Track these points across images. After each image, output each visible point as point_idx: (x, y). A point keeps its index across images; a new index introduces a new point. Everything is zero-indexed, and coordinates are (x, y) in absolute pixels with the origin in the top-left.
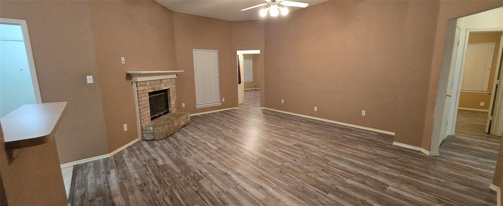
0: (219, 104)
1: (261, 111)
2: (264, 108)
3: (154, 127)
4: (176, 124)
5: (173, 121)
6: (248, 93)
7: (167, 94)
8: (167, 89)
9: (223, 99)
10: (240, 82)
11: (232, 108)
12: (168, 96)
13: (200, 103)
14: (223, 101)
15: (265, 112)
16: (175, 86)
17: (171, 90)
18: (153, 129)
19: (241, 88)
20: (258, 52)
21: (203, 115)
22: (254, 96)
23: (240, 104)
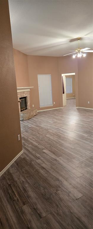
0: (52, 105)
1: (76, 109)
2: (78, 107)
3: (23, 114)
4: (32, 114)
5: (31, 112)
6: (69, 101)
7: (26, 99)
8: (26, 97)
9: (54, 102)
10: (64, 93)
11: (59, 108)
12: (27, 100)
13: (42, 105)
14: (54, 103)
15: (78, 109)
16: (29, 95)
17: (28, 97)
18: (23, 115)
19: (64, 96)
20: (74, 74)
21: (44, 111)
22: (73, 102)
23: (64, 106)
